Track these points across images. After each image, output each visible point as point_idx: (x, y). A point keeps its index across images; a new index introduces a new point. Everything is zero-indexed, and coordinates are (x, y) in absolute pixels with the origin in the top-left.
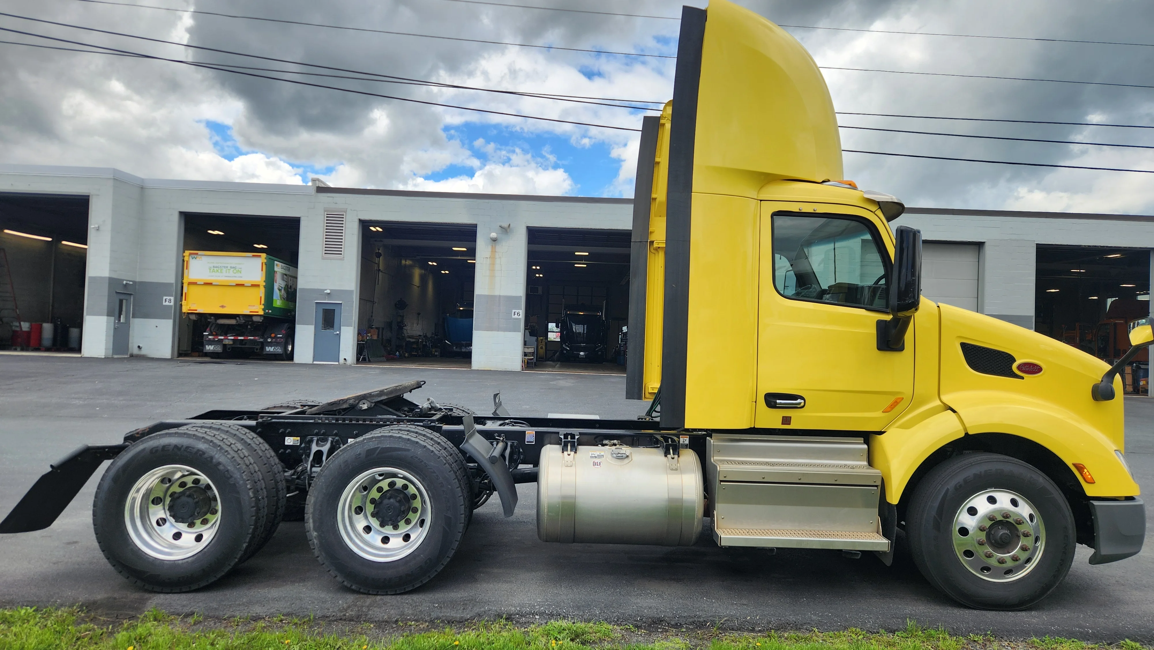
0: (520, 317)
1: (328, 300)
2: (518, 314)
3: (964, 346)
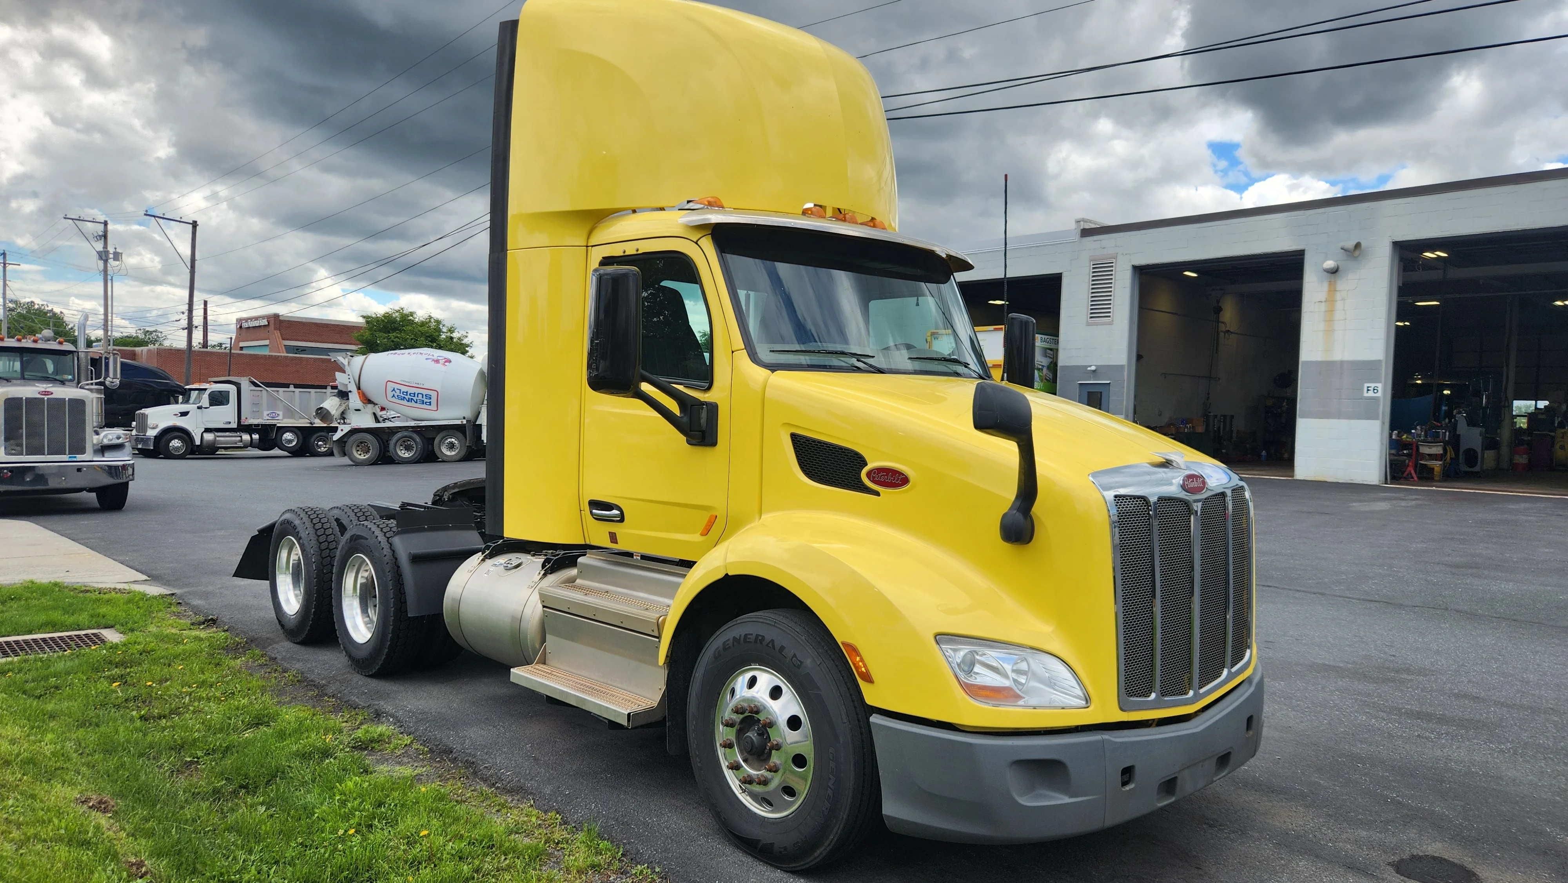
0: (1379, 394)
1: (1093, 380)
2: (1374, 389)
3: (794, 437)
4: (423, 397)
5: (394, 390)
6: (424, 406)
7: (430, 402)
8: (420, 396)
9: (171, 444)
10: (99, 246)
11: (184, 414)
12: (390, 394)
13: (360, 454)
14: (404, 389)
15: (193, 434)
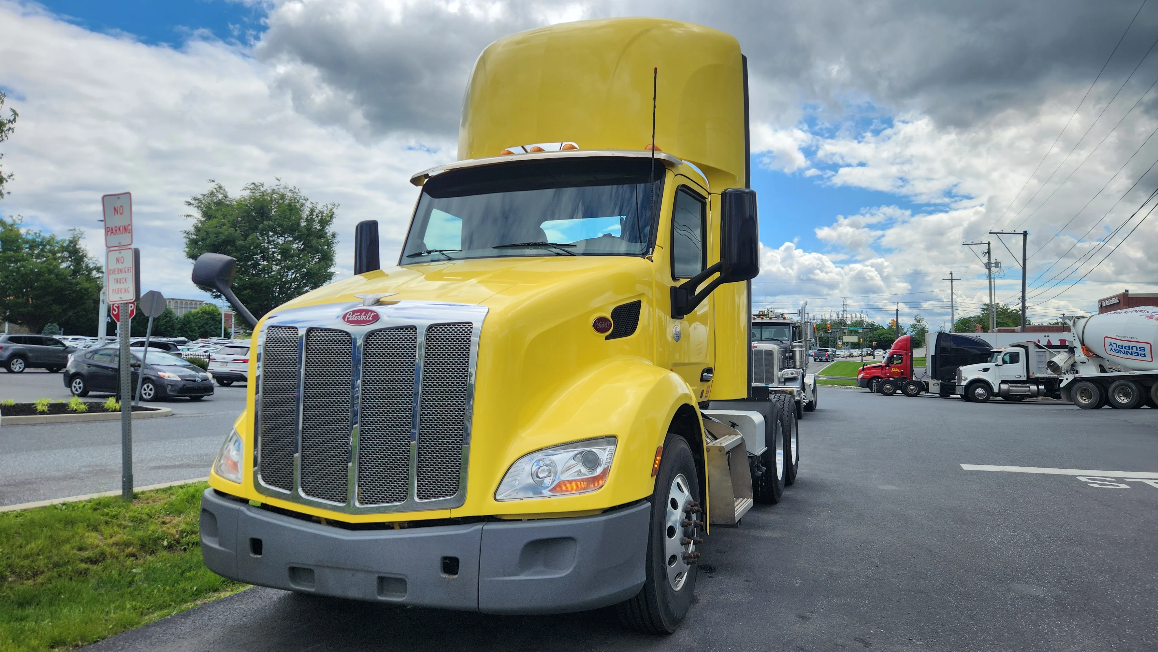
4: (1137, 350)
5: (1111, 344)
6: (1139, 358)
7: (1144, 354)
8: (1134, 349)
9: (976, 392)
10: (985, 260)
11: (986, 370)
12: (1108, 348)
13: (1085, 400)
14: (1120, 343)
15: (993, 385)
